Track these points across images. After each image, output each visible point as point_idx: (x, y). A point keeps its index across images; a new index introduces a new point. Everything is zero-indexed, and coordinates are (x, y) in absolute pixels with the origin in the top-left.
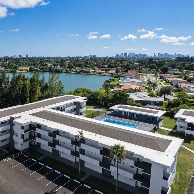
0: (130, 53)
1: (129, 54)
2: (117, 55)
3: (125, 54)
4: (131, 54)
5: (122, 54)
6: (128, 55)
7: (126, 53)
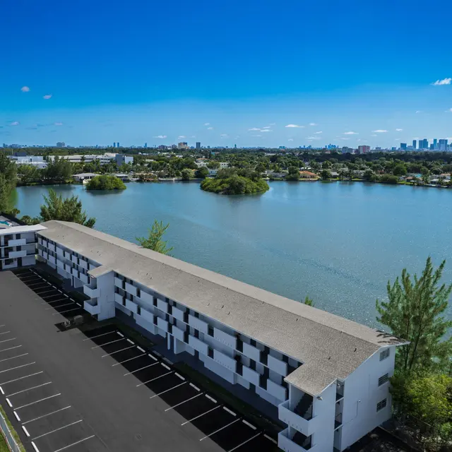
0: (435, 140)
1: (433, 143)
2: (403, 145)
3: (424, 143)
4: (438, 142)
5: (415, 142)
6: (429, 146)
7: (425, 140)
